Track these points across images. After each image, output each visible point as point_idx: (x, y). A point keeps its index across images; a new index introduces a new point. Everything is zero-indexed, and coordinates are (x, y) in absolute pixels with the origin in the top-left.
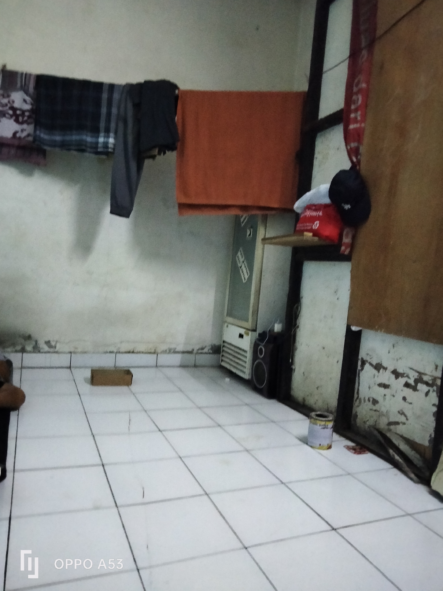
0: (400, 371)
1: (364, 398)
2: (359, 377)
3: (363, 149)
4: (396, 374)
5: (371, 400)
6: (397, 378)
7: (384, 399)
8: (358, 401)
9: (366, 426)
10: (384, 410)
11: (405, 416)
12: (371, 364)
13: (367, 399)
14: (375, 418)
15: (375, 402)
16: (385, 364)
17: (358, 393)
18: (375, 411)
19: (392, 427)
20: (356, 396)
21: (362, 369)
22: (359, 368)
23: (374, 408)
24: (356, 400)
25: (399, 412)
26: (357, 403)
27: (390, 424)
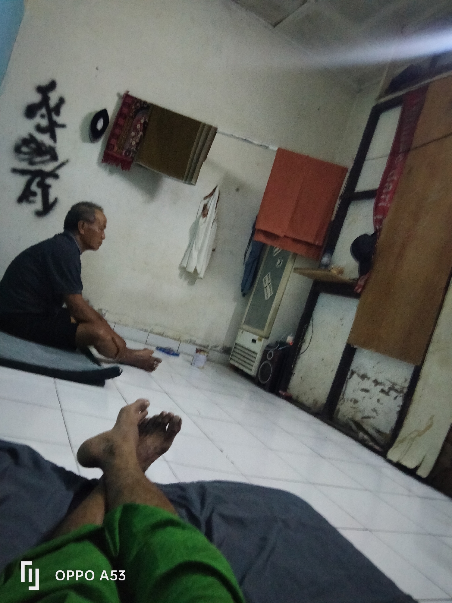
0: (380, 380)
1: (348, 399)
2: (347, 383)
5: (353, 400)
6: (376, 385)
7: (363, 400)
8: (342, 401)
9: (345, 419)
10: (361, 407)
11: (376, 413)
12: (358, 375)
14: (353, 413)
15: (356, 401)
16: (369, 375)
17: (343, 395)
19: (365, 420)
20: (341, 396)
21: (350, 378)
22: (348, 376)
23: (354, 406)
25: (372, 410)
27: (364, 417)
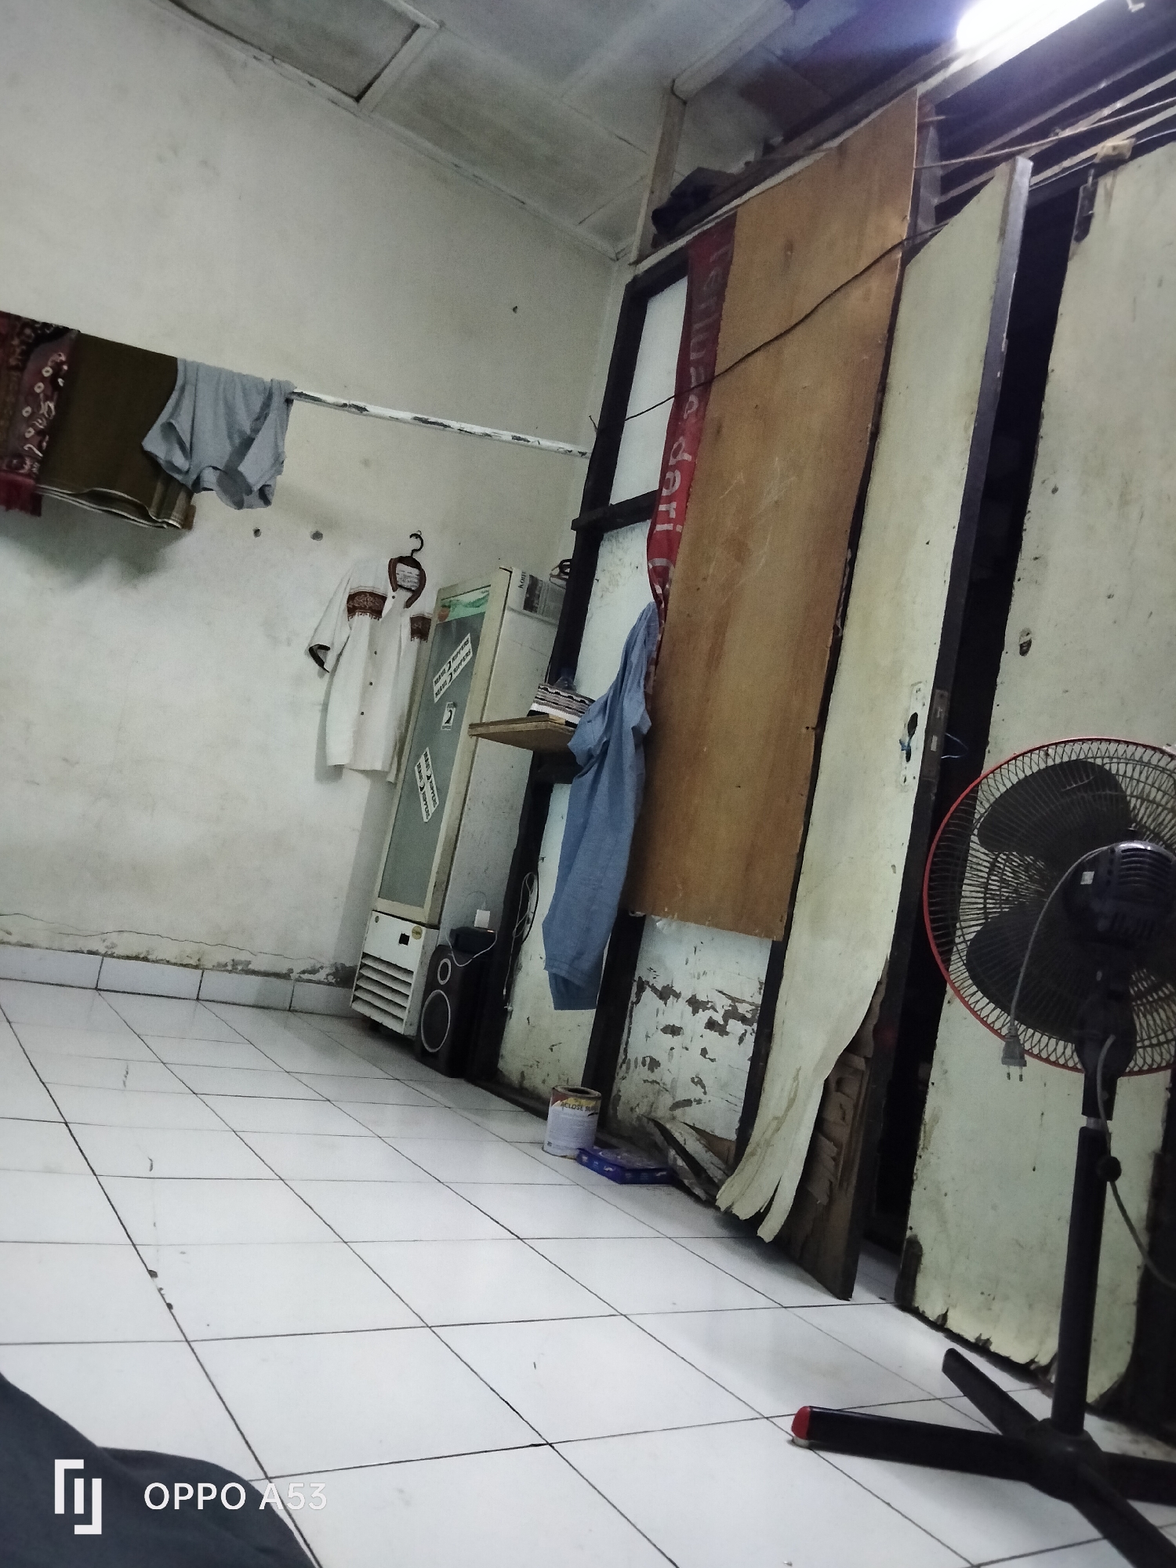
0: (702, 997)
1: (636, 1059)
2: (631, 1016)
3: (675, 573)
4: (695, 1004)
5: (648, 1060)
6: (695, 1012)
7: (671, 1056)
8: (624, 1066)
9: (635, 1116)
10: (668, 1079)
11: (703, 1087)
12: (654, 989)
13: (640, 1060)
14: (651, 1098)
15: (654, 1064)
16: (677, 988)
17: (626, 1050)
18: (654, 1082)
19: (678, 1112)
20: (621, 1055)
21: (638, 1001)
22: (633, 998)
23: (652, 1077)
24: (621, 1067)
25: (693, 1080)
26: (621, 1073)
27: (677, 1105)
